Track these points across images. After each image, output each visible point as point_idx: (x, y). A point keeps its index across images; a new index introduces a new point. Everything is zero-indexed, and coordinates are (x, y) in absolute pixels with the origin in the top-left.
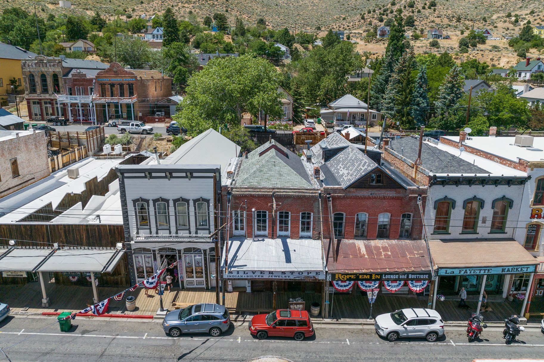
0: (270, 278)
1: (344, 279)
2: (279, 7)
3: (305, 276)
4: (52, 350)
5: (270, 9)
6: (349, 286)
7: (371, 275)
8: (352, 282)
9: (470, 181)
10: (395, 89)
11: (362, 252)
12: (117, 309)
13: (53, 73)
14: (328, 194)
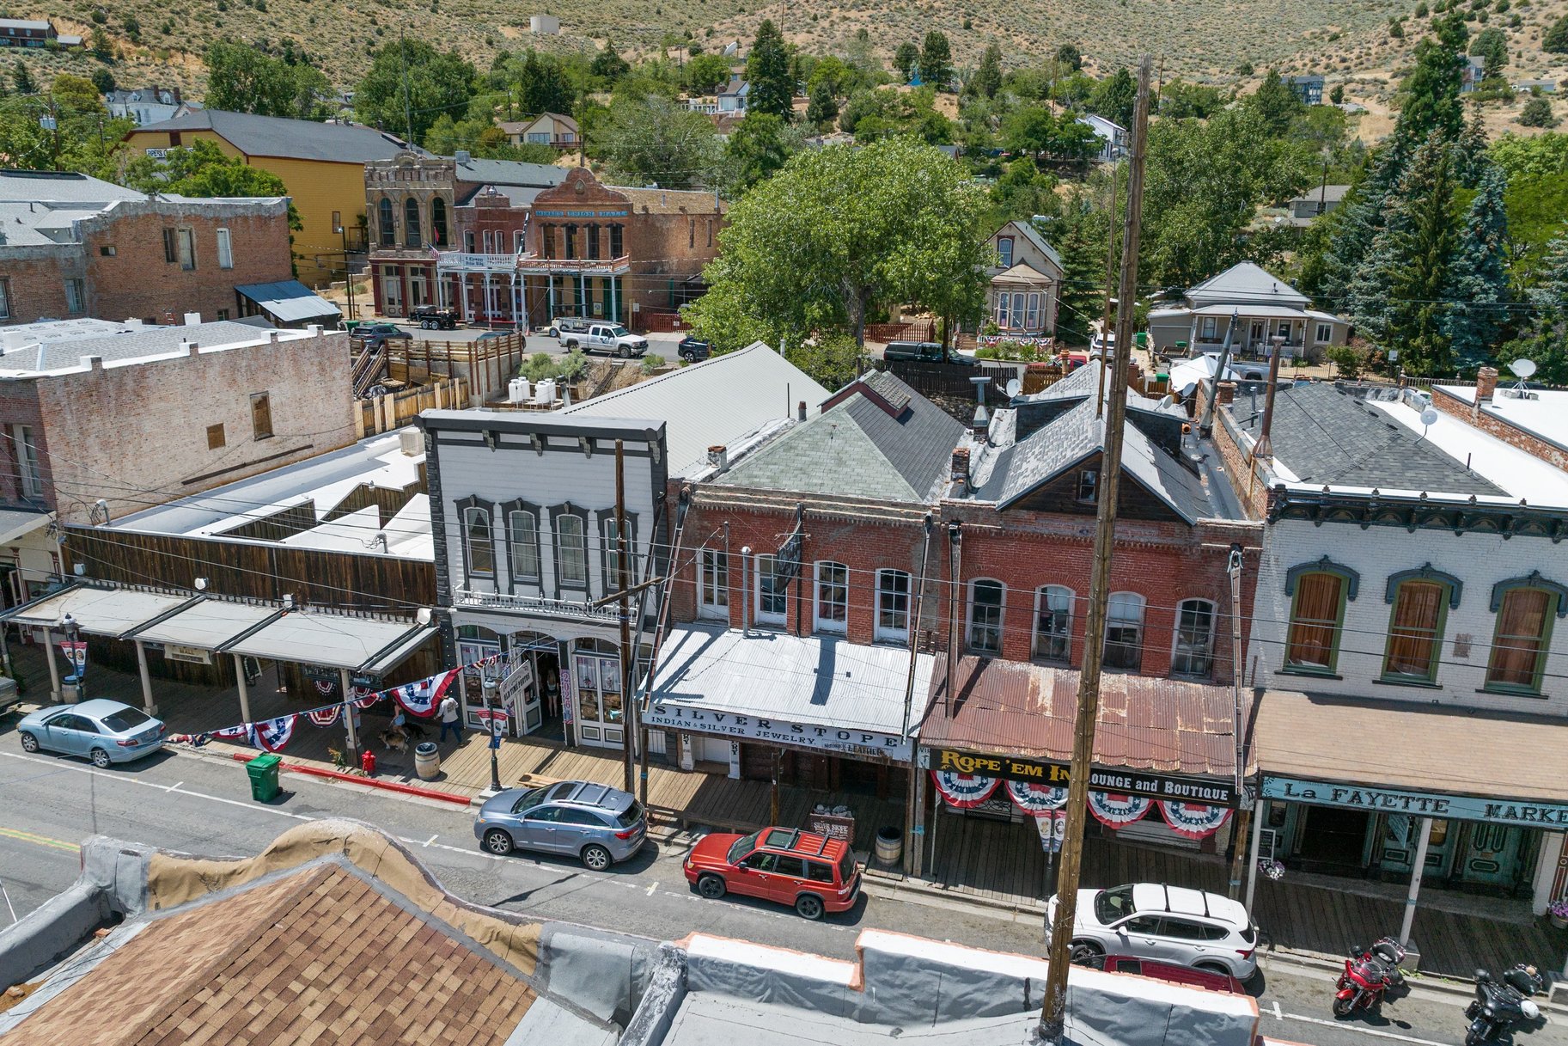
0: (761, 737)
1: (966, 768)
2: (1131, 8)
3: (855, 745)
4: (218, 835)
5: (1099, 16)
6: (983, 793)
7: (1046, 768)
8: (991, 782)
9: (1410, 515)
10: (1395, 246)
11: (1040, 700)
12: (393, 771)
13: (433, 196)
14: (953, 522)
